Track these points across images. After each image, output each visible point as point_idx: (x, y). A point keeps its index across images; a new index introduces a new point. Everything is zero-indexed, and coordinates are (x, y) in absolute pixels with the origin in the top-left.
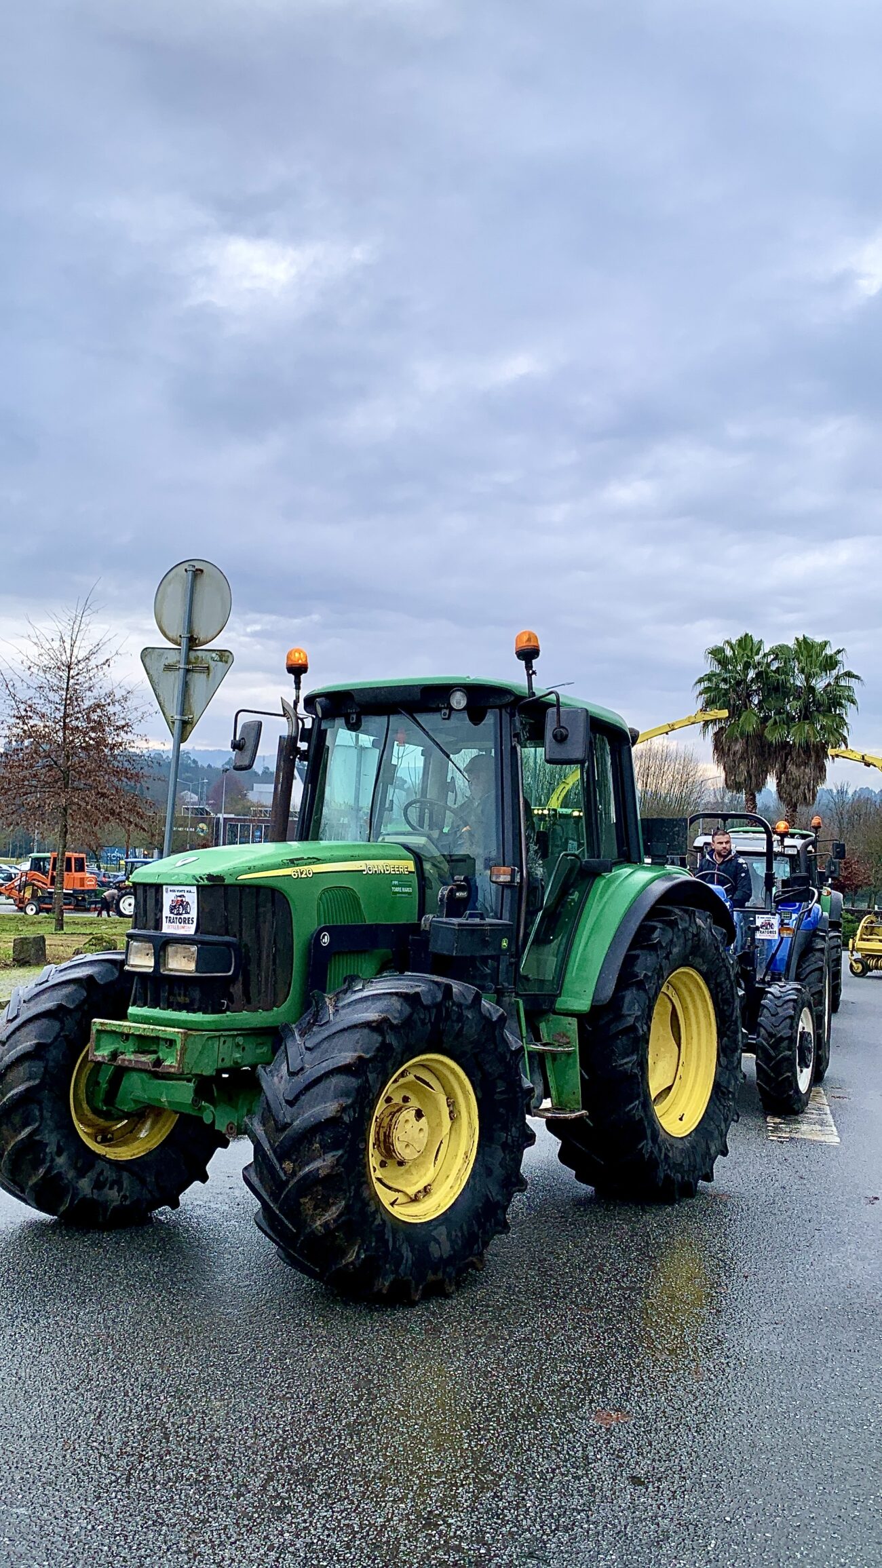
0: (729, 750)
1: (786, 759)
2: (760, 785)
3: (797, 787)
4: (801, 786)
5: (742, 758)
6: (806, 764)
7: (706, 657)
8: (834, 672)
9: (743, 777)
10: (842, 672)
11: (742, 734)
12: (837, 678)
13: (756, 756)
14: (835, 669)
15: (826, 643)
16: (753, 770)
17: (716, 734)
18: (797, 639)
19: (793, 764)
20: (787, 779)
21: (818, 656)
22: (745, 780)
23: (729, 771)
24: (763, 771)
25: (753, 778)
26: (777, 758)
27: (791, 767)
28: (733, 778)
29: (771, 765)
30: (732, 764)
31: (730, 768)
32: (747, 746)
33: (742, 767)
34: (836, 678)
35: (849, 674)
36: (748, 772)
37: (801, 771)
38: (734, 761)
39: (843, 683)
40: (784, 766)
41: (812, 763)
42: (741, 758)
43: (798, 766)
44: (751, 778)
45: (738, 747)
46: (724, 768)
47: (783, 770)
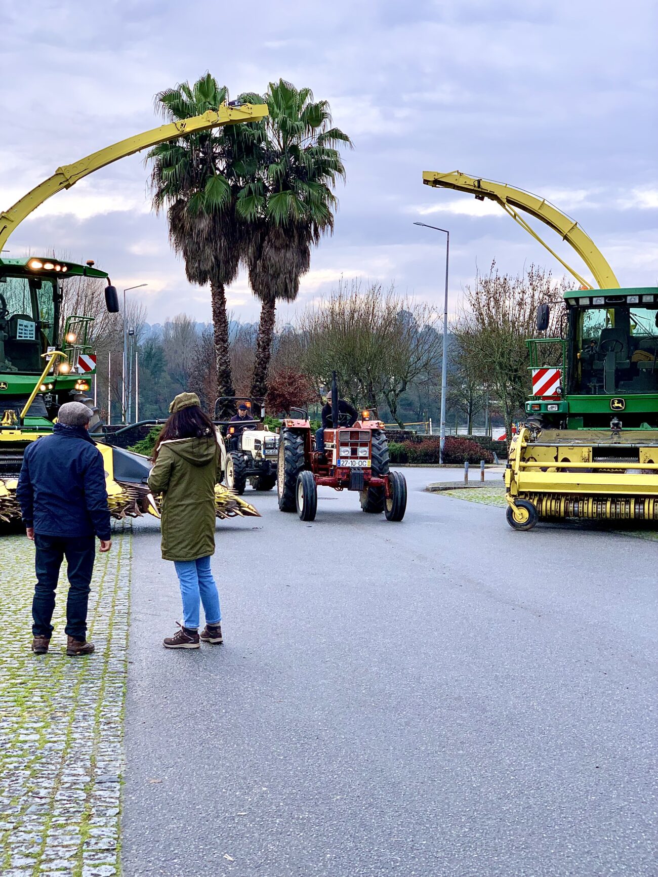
0: (191, 230)
1: (263, 240)
2: (229, 275)
3: (276, 276)
4: (281, 275)
5: (208, 240)
6: (287, 247)
7: (156, 106)
8: (319, 130)
9: (210, 264)
10: (328, 129)
11: (208, 207)
12: (321, 139)
13: (225, 236)
14: (318, 125)
15: (306, 93)
16: (222, 255)
17: (173, 208)
18: (271, 85)
19: (271, 247)
20: (264, 266)
21: (299, 107)
22: (212, 268)
23: (191, 257)
24: (233, 256)
25: (222, 264)
26: (250, 240)
27: (268, 251)
28: (197, 265)
29: (243, 250)
30: (195, 246)
31: (192, 252)
32: (215, 222)
33: (208, 251)
34: (319, 138)
35: (336, 134)
36: (216, 258)
37: (282, 255)
38: (198, 244)
39: (327, 146)
40: (259, 250)
41: (295, 244)
42: (206, 239)
43: (277, 249)
44: (218, 266)
45: (204, 224)
46: (185, 254)
47: (259, 253)
